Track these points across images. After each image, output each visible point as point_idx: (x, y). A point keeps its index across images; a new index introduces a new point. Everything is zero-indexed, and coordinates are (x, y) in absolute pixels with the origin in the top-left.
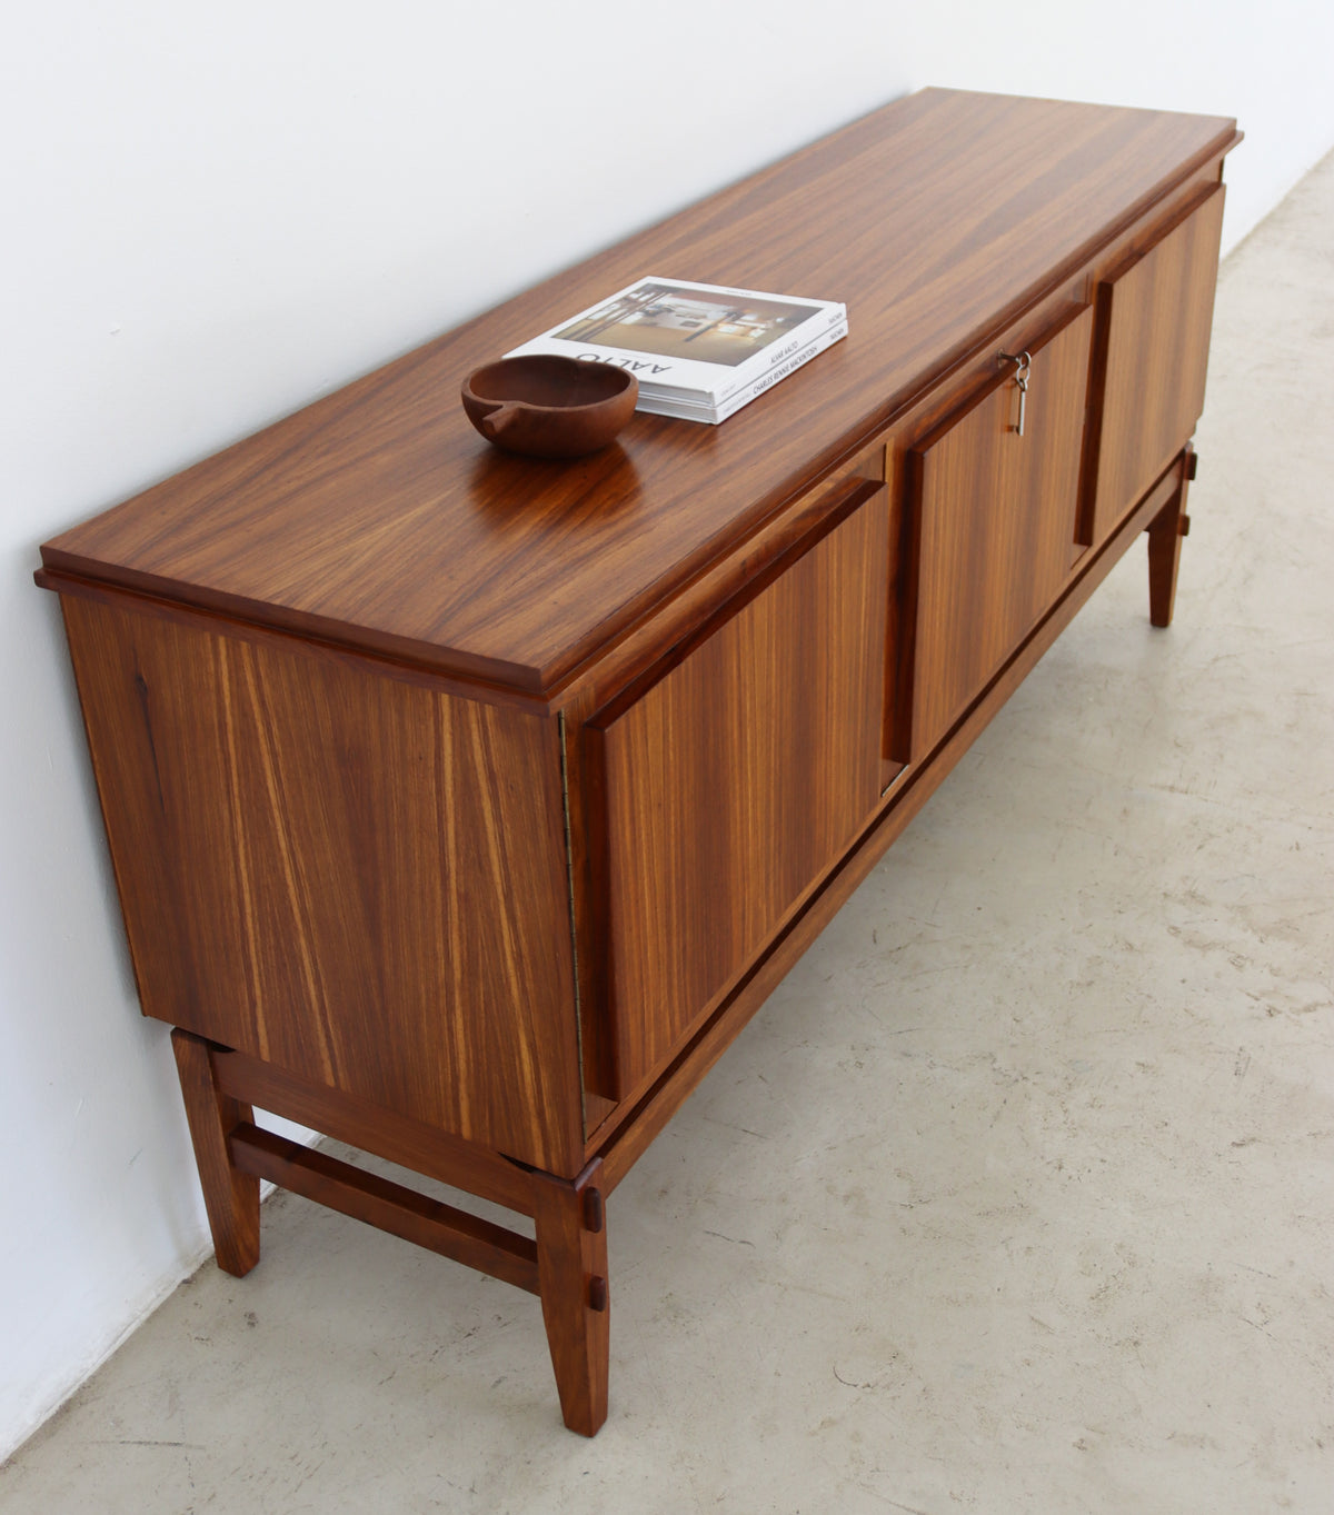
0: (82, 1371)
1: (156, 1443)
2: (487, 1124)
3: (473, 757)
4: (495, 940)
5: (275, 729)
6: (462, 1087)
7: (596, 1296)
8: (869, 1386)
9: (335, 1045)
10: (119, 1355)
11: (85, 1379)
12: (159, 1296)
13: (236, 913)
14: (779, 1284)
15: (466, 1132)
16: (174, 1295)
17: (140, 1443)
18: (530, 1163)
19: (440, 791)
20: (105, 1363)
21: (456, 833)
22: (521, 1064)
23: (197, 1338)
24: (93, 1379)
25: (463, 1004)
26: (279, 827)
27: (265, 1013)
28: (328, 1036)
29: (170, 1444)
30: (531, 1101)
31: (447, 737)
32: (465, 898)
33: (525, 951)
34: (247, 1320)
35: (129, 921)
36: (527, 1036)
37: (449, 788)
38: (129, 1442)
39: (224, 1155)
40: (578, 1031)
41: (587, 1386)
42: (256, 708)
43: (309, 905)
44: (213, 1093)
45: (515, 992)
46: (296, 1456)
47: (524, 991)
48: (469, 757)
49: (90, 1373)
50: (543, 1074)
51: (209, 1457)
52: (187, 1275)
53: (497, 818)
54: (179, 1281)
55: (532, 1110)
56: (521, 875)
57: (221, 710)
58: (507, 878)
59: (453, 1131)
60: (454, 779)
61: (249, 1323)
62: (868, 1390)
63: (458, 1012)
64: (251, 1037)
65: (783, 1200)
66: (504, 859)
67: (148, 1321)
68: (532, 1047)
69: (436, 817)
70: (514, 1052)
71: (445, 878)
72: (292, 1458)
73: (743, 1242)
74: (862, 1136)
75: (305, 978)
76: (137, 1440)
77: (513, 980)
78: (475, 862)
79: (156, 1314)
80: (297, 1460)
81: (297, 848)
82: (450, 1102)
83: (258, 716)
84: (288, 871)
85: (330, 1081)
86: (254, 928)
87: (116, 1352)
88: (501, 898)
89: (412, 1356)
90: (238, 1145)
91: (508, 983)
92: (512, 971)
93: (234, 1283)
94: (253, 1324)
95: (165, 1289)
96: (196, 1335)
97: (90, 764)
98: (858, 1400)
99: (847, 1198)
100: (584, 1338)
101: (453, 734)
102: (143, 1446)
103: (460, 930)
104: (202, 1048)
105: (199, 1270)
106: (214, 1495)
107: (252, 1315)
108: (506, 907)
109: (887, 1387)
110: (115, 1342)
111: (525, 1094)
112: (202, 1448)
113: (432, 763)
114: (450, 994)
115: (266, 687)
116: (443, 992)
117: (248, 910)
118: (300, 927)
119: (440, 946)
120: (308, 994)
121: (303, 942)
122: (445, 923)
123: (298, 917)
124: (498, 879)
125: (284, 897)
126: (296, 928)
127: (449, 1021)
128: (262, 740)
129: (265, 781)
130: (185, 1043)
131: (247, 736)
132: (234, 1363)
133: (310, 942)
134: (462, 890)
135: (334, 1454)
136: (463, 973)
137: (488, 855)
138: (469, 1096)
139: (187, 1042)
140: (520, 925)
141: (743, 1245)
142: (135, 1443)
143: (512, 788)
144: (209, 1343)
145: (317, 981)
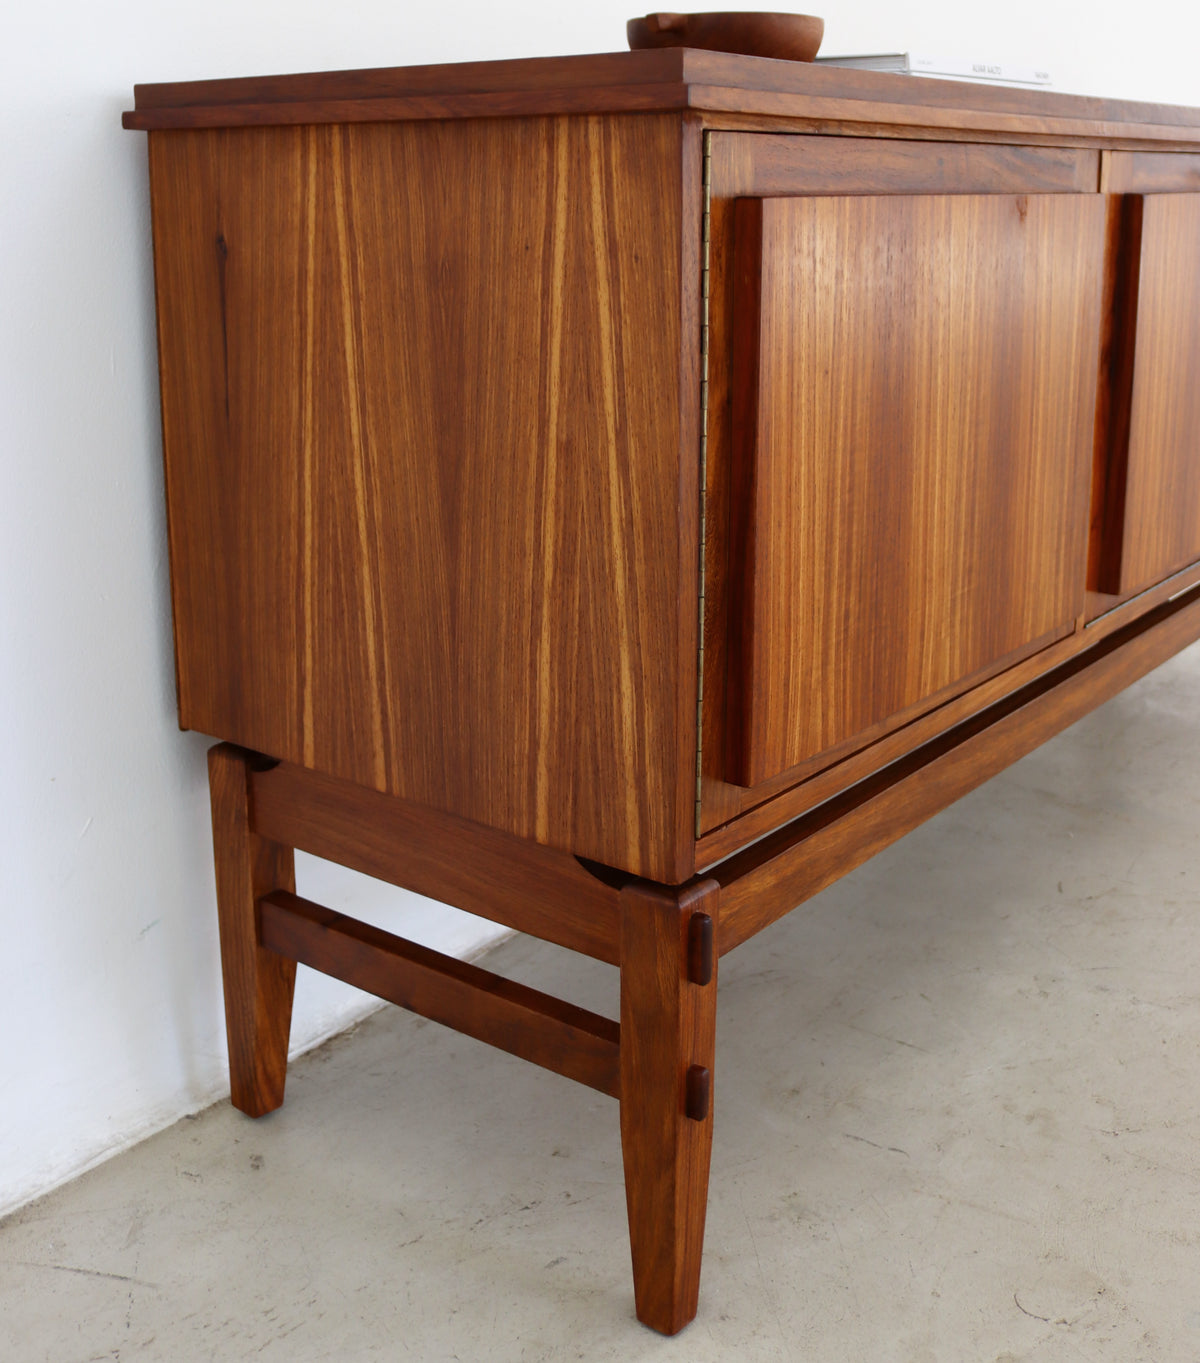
0: (34, 1186)
1: (98, 1274)
2: (569, 813)
3: (591, 226)
4: (600, 505)
5: (360, 260)
6: (542, 756)
7: (695, 1098)
8: (1065, 1323)
9: (391, 724)
10: (84, 1179)
11: (36, 1196)
12: (152, 1125)
13: (294, 549)
14: (941, 1197)
15: (541, 833)
16: (171, 1128)
17: (79, 1271)
18: (621, 867)
19: (546, 292)
20: (67, 1184)
21: (562, 351)
22: (620, 701)
23: (185, 1173)
24: (45, 1198)
25: (552, 621)
26: (353, 405)
27: (314, 694)
28: (384, 713)
29: (114, 1277)
30: (629, 761)
31: (561, 205)
32: (566, 449)
33: (637, 516)
34: (251, 1162)
35: (177, 595)
36: (631, 652)
37: (558, 282)
38: (64, 1268)
39: (251, 923)
40: (699, 649)
41: (672, 1245)
42: (342, 238)
43: (378, 513)
44: (247, 833)
45: (620, 583)
46: (272, 1310)
47: (631, 580)
48: (587, 228)
49: (44, 1192)
50: (648, 714)
51: (160, 1298)
52: (192, 1111)
53: (616, 312)
54: (181, 1114)
55: (630, 776)
56: (640, 391)
57: (303, 251)
58: (621, 403)
59: (525, 833)
60: (565, 267)
61: (252, 1166)
62: (1062, 1326)
63: (545, 635)
64: (295, 734)
65: (948, 1112)
66: (620, 371)
67: (133, 1149)
68: (636, 669)
69: (539, 331)
70: (612, 685)
71: (544, 423)
72: (267, 1313)
73: (894, 1150)
74: (1050, 1060)
75: (364, 629)
76: (76, 1267)
77: (619, 565)
78: (583, 387)
79: (144, 1143)
80: (271, 1316)
81: (371, 428)
82: (525, 785)
83: (343, 248)
84: (357, 468)
85: (381, 784)
86: (312, 567)
87: (83, 1176)
88: (612, 436)
89: (448, 1222)
90: (271, 911)
91: (612, 572)
92: (618, 551)
93: (248, 1126)
94: (257, 1167)
95: (162, 1120)
96: (184, 1170)
97: (157, 375)
98: (1049, 1337)
99: (1031, 1118)
100: (673, 1160)
101: (568, 199)
102: (80, 1275)
103: (557, 502)
104: (239, 765)
105: (209, 1108)
106: (151, 1341)
107: (258, 1158)
108: (617, 450)
109: (1093, 1326)
110: (85, 1164)
111: (621, 752)
112: (152, 1286)
113: (539, 251)
114: (537, 607)
115: (356, 203)
116: (528, 607)
117: (308, 540)
118: (365, 550)
119: (530, 533)
120: (366, 652)
121: (366, 570)
122: (539, 495)
123: (363, 536)
124: (609, 406)
125: (350, 509)
126: (360, 554)
127: (533, 653)
128: (345, 282)
129: (343, 341)
130: (222, 762)
131: (328, 280)
132: (222, 1202)
133: (374, 570)
134: (564, 436)
135: (321, 1315)
136: (555, 571)
137: (599, 372)
138: (549, 770)
139: (224, 760)
140: (633, 474)
141: (892, 1153)
142: (71, 1270)
143: (636, 258)
144: (198, 1180)
145: (378, 629)
